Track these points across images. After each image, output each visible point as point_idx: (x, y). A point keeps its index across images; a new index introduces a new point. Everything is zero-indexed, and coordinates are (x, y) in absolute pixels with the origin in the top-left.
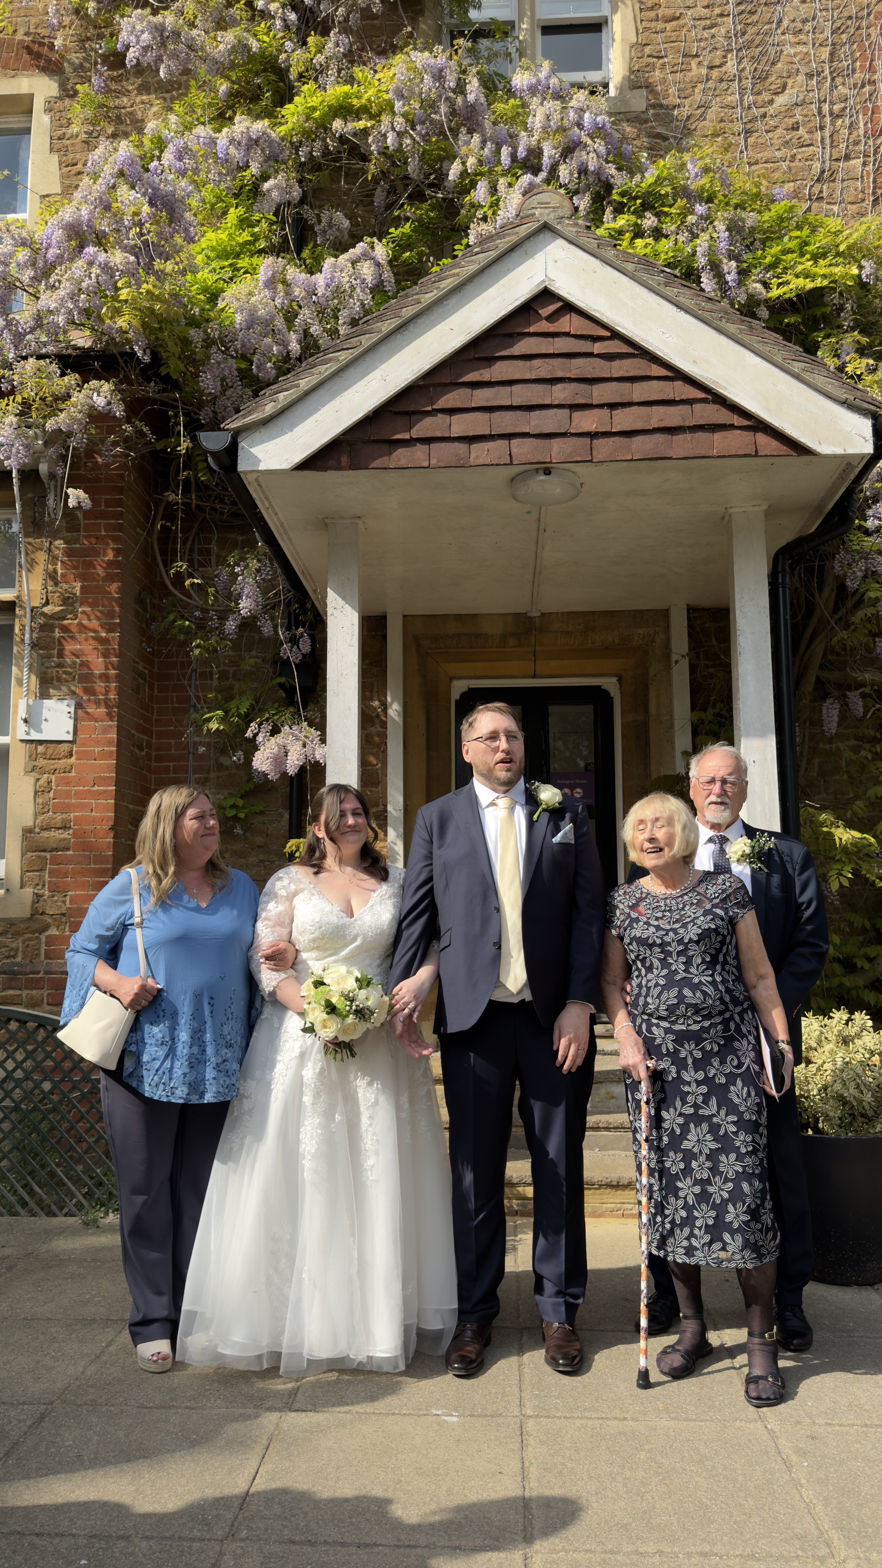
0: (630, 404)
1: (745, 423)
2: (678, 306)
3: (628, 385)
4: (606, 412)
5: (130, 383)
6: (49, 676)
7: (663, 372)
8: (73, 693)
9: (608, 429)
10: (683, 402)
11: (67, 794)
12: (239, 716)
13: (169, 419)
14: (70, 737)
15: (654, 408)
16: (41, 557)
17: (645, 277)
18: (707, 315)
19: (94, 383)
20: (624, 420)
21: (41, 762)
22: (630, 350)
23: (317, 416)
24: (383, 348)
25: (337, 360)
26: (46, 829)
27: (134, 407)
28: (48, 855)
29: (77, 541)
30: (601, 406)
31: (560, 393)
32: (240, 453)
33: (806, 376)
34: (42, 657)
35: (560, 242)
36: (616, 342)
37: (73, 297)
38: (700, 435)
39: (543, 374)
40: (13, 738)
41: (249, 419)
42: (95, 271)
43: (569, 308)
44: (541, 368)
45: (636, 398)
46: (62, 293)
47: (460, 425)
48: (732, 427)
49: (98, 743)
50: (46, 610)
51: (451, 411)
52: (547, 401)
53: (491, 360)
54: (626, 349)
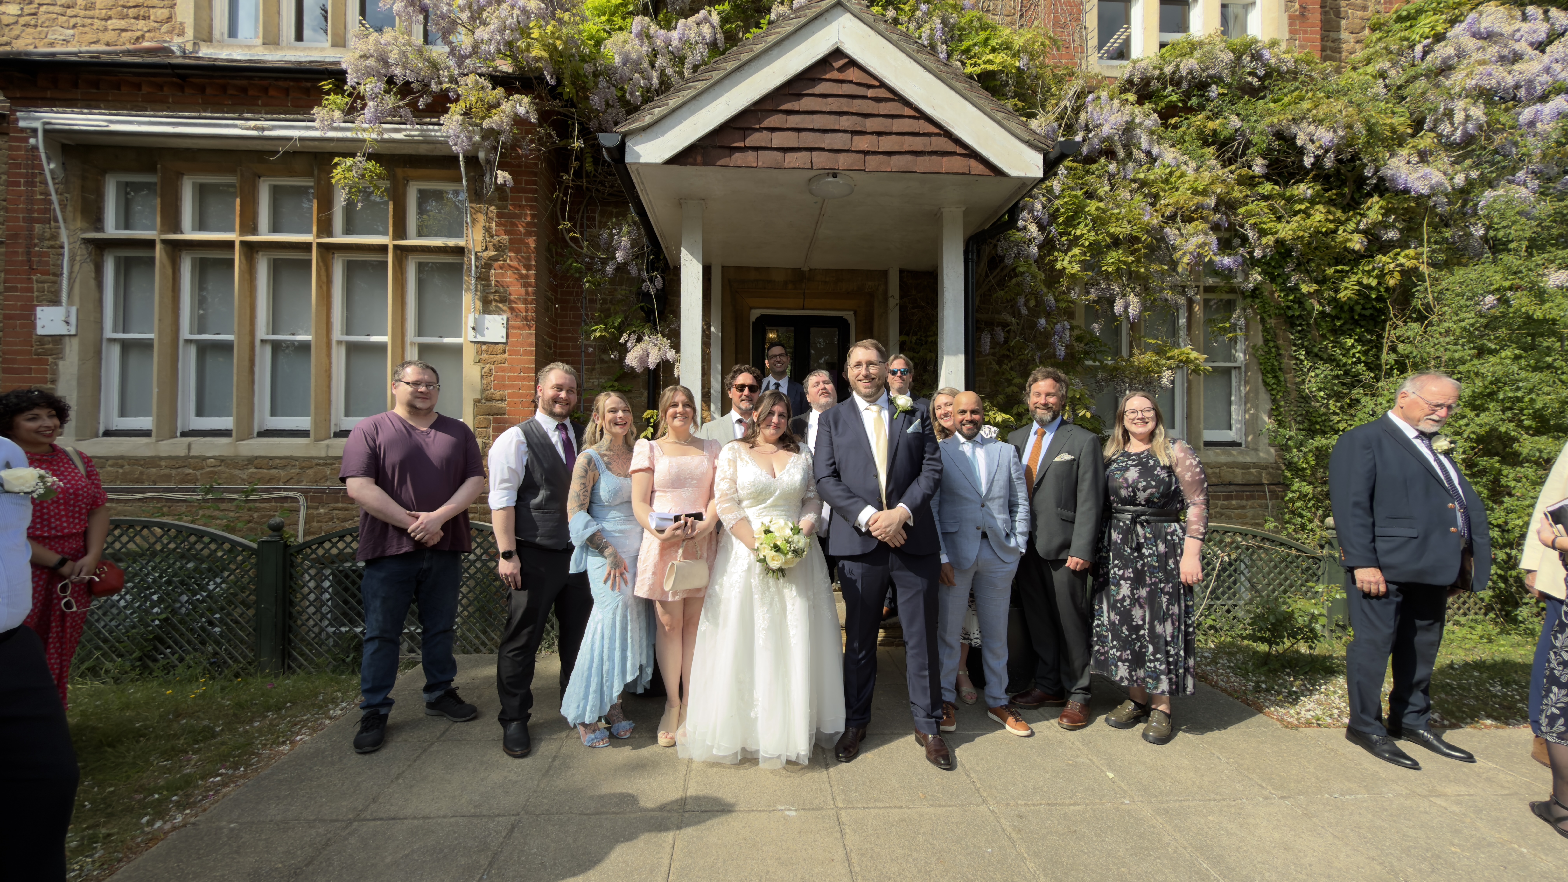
0: (890, 133)
1: (964, 152)
2: (925, 68)
3: (889, 120)
4: (874, 137)
5: (541, 99)
6: (489, 299)
7: (913, 113)
8: (504, 311)
9: (876, 149)
10: (924, 134)
11: (503, 378)
12: (615, 328)
13: (568, 125)
14: (504, 340)
15: (906, 137)
16: (481, 218)
17: (904, 45)
18: (943, 75)
19: (517, 97)
20: (886, 144)
21: (484, 356)
22: (891, 96)
23: (681, 127)
24: (727, 82)
25: (695, 87)
26: (489, 401)
27: (544, 116)
28: (491, 417)
29: (506, 207)
30: (871, 133)
31: (845, 122)
32: (627, 149)
33: (1005, 122)
34: (484, 286)
35: (848, 15)
36: (883, 90)
37: (502, 30)
38: (934, 158)
39: (834, 108)
40: (466, 339)
41: (633, 126)
42: (516, 12)
43: (853, 63)
44: (833, 104)
45: (895, 130)
46: (492, 27)
47: (778, 140)
48: (954, 154)
49: (522, 345)
50: (485, 254)
51: (773, 130)
52: (837, 128)
53: (799, 96)
54: (889, 95)
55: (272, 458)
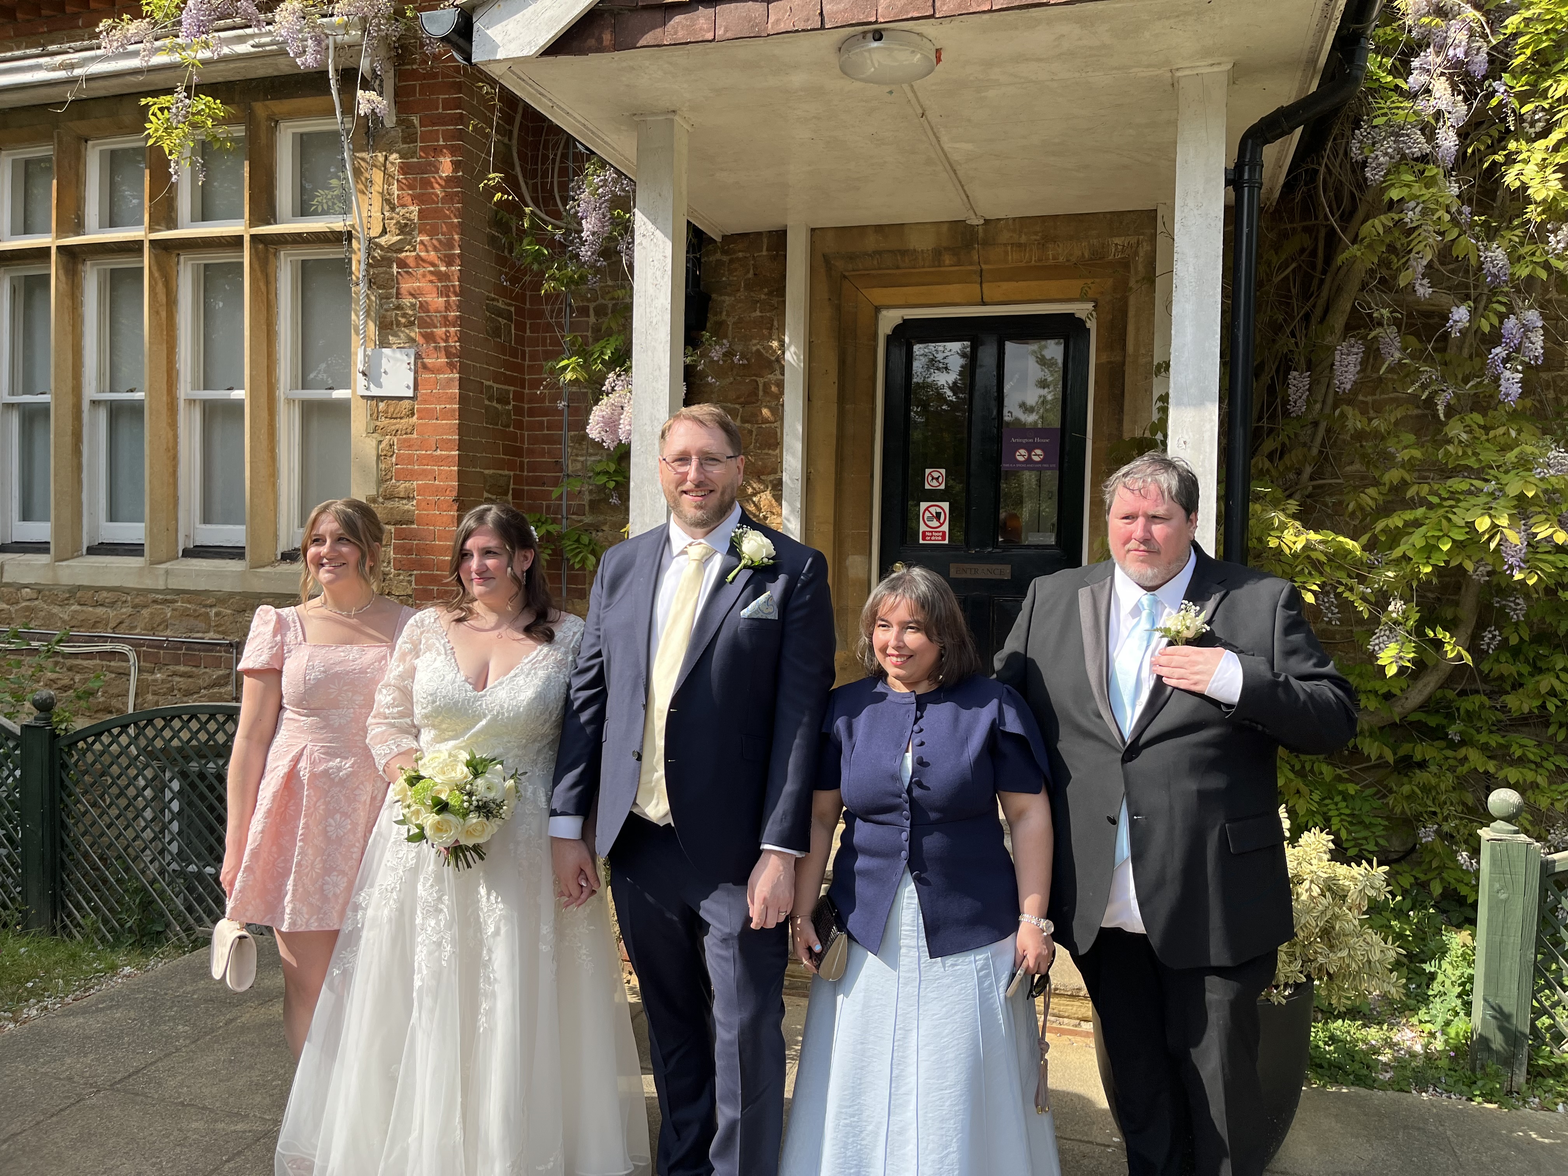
6: (388, 320)
8: (412, 340)
11: (410, 460)
14: (410, 393)
16: (378, 176)
21: (383, 422)
26: (389, 499)
28: (392, 528)
29: (413, 154)
32: (476, 36)
34: (381, 297)
40: (354, 393)
49: (439, 399)
50: (383, 240)
55: (98, 590)
